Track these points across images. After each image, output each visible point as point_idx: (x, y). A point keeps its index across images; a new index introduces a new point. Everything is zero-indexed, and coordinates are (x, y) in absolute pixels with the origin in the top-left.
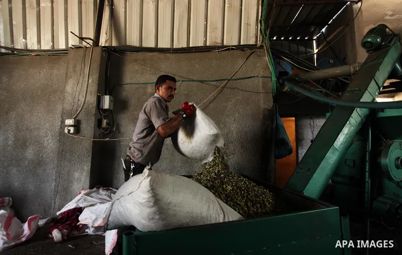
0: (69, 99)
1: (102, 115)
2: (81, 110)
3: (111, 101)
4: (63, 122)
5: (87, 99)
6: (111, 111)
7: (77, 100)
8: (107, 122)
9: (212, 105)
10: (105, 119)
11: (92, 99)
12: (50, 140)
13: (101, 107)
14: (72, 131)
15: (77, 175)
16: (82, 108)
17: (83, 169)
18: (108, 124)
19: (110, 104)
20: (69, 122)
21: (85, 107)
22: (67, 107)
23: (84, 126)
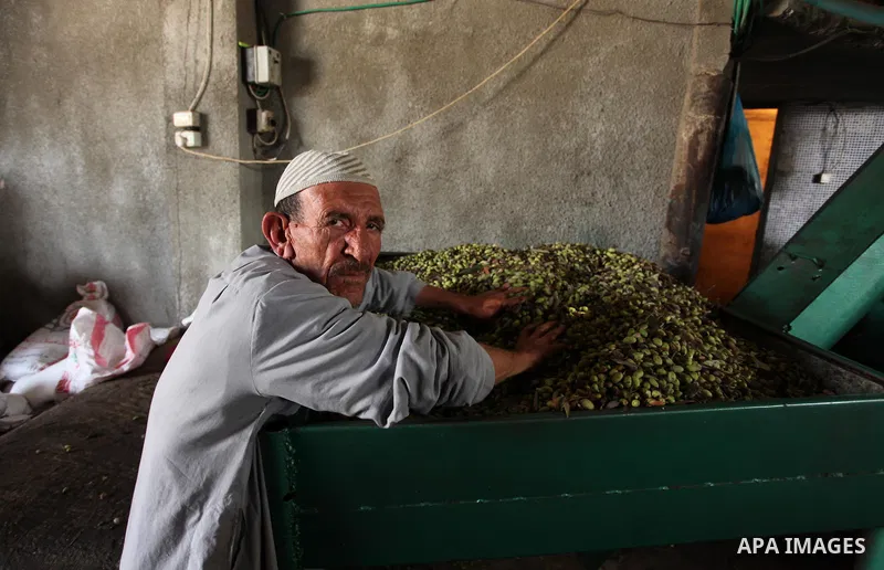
0: (174, 59)
1: (255, 99)
2: (205, 88)
3: (273, 62)
4: (169, 120)
5: (214, 57)
6: (277, 88)
7: (192, 61)
8: (268, 119)
9: (540, 65)
10: (263, 110)
11: (227, 58)
12: (152, 165)
13: (250, 80)
14: (191, 143)
15: (214, 242)
16: (207, 83)
17: (224, 229)
18: (272, 122)
19: (271, 70)
20: (184, 118)
21: (212, 79)
22: (174, 80)
23: (215, 128)
